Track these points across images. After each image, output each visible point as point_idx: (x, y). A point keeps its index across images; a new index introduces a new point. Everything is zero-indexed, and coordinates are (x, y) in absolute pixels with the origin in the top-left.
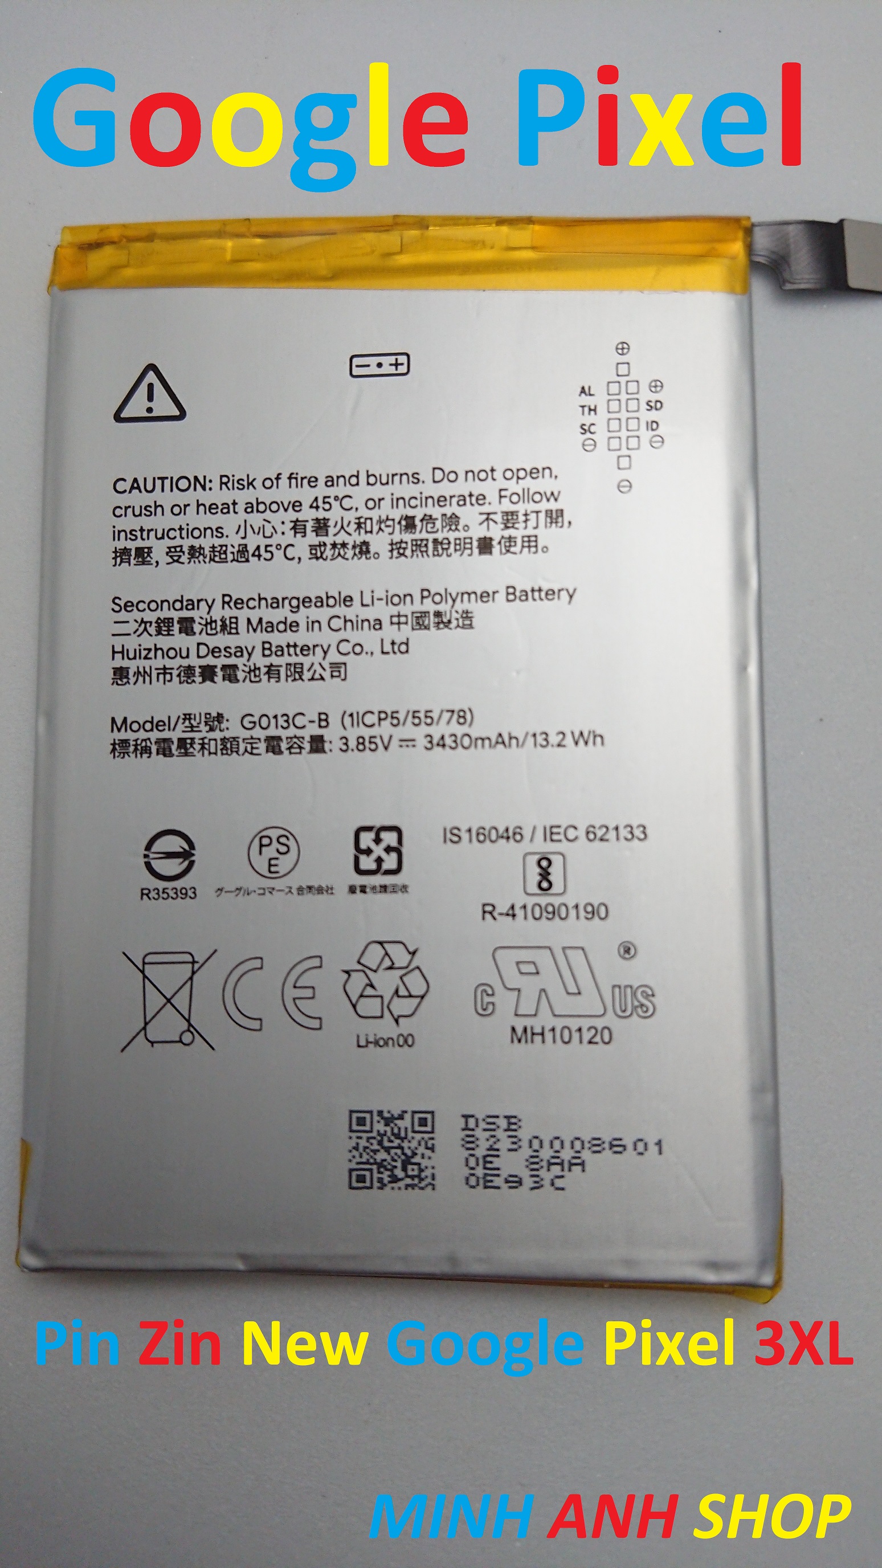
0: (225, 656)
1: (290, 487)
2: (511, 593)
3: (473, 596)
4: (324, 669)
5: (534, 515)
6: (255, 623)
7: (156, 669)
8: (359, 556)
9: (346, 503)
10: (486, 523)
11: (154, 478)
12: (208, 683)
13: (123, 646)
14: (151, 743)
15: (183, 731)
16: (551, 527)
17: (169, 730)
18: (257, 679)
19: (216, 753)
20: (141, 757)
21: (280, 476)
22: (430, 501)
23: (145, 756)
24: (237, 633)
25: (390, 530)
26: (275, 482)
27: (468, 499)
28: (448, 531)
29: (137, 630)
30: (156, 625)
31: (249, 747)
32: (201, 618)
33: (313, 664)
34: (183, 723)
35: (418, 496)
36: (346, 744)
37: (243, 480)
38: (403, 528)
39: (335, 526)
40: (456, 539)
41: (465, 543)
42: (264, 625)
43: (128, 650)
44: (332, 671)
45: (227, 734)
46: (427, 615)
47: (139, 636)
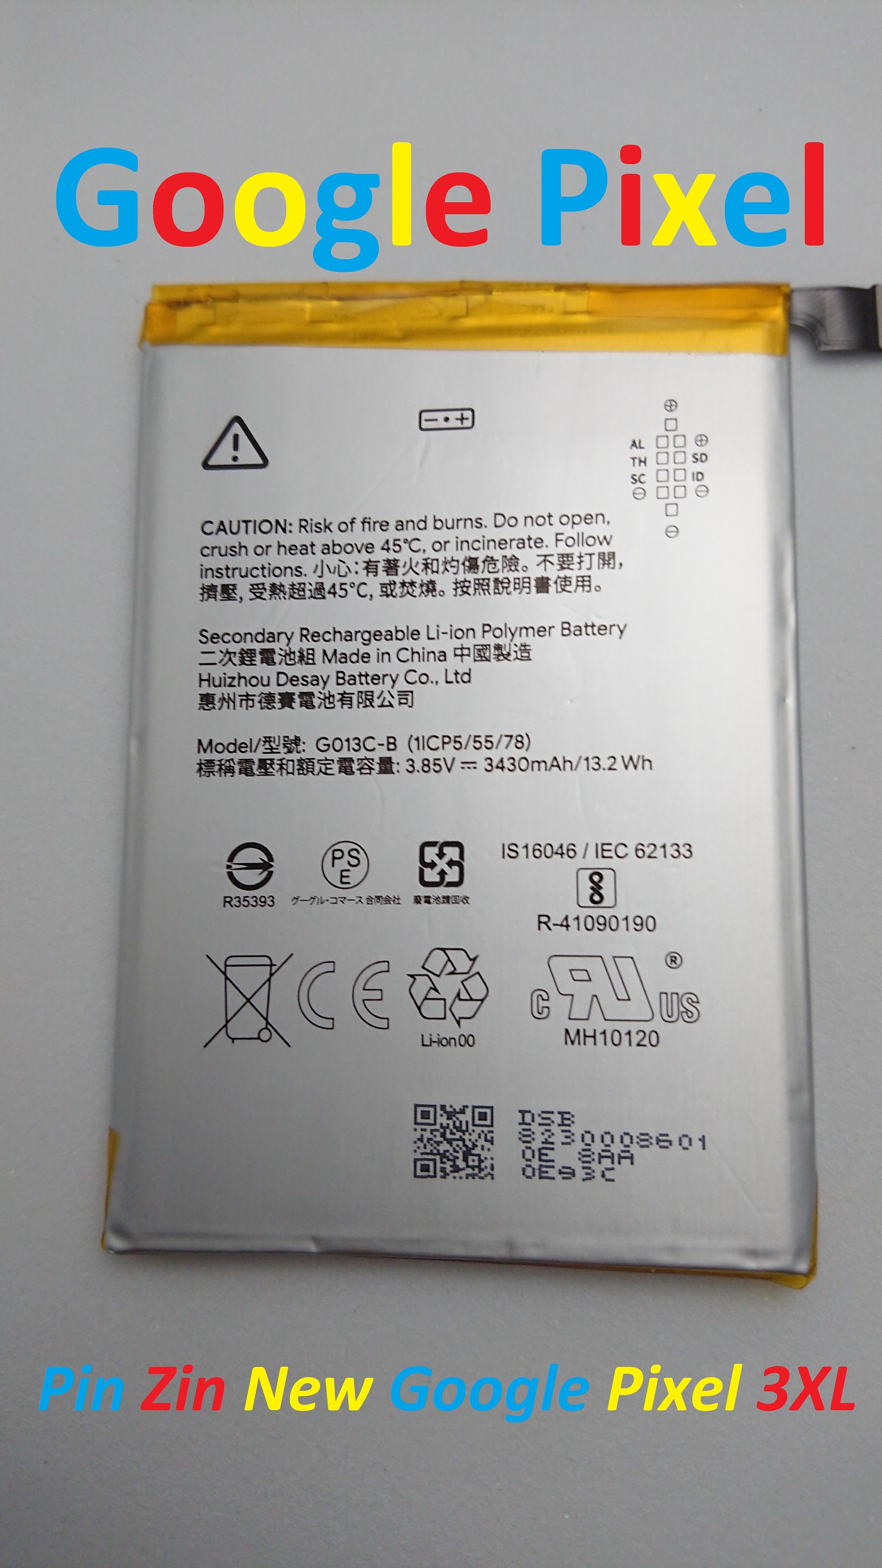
0: (303, 684)
1: (363, 530)
2: (566, 628)
3: (530, 631)
4: (393, 697)
5: (588, 557)
6: (330, 654)
7: (240, 696)
8: (426, 593)
9: (415, 545)
10: (543, 565)
11: (239, 522)
12: (287, 708)
13: (209, 674)
14: (234, 764)
15: (264, 753)
16: (603, 568)
17: (251, 751)
18: (332, 705)
19: (293, 774)
20: (225, 776)
21: (354, 520)
22: (492, 543)
23: (228, 775)
24: (314, 664)
25: (455, 570)
26: (349, 525)
27: (527, 542)
28: (508, 571)
29: (222, 660)
30: (240, 655)
31: (323, 767)
32: (281, 649)
33: (382, 692)
34: (264, 745)
35: (481, 539)
36: (412, 766)
37: (320, 524)
38: (467, 568)
39: (404, 567)
40: (515, 579)
41: (524, 582)
42: (338, 656)
43: (214, 678)
44: (400, 699)
45: (304, 756)
46: (488, 647)
47: (224, 665)
